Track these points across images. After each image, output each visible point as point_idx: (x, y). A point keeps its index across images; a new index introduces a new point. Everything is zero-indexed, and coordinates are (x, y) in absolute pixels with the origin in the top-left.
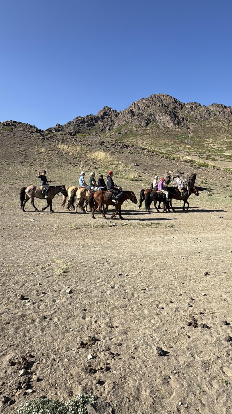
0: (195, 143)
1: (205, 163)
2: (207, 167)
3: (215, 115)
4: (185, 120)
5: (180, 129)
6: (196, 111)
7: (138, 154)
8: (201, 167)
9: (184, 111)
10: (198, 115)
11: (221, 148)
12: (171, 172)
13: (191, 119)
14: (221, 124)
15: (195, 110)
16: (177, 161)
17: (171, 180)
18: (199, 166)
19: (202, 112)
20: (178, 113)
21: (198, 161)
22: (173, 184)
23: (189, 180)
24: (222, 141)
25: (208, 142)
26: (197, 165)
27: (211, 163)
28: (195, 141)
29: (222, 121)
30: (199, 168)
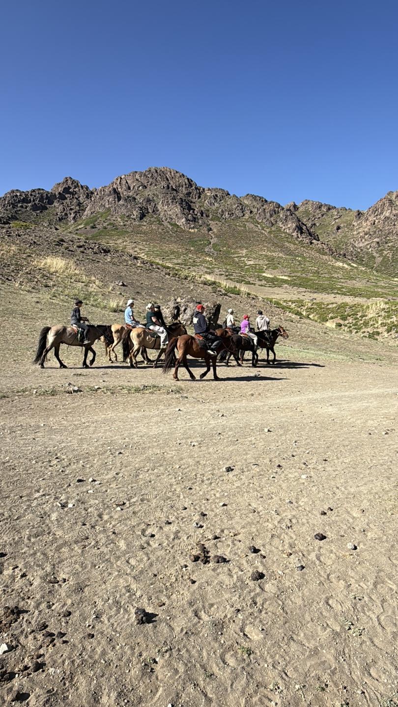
0: (220, 254)
1: (235, 287)
2: (239, 294)
3: (251, 212)
4: (204, 215)
5: (196, 230)
6: (222, 203)
7: (127, 265)
8: (228, 294)
9: (203, 200)
10: (225, 210)
11: (259, 265)
12: (181, 299)
13: (214, 214)
14: (260, 228)
15: (220, 201)
16: (191, 281)
17: (180, 312)
18: (226, 292)
19: (231, 205)
20: (194, 203)
21: (225, 284)
22: (184, 320)
23: (210, 314)
24: (261, 255)
25: (241, 255)
26: (222, 290)
27: (244, 288)
28: (220, 251)
29: (261, 222)
30: (225, 295)
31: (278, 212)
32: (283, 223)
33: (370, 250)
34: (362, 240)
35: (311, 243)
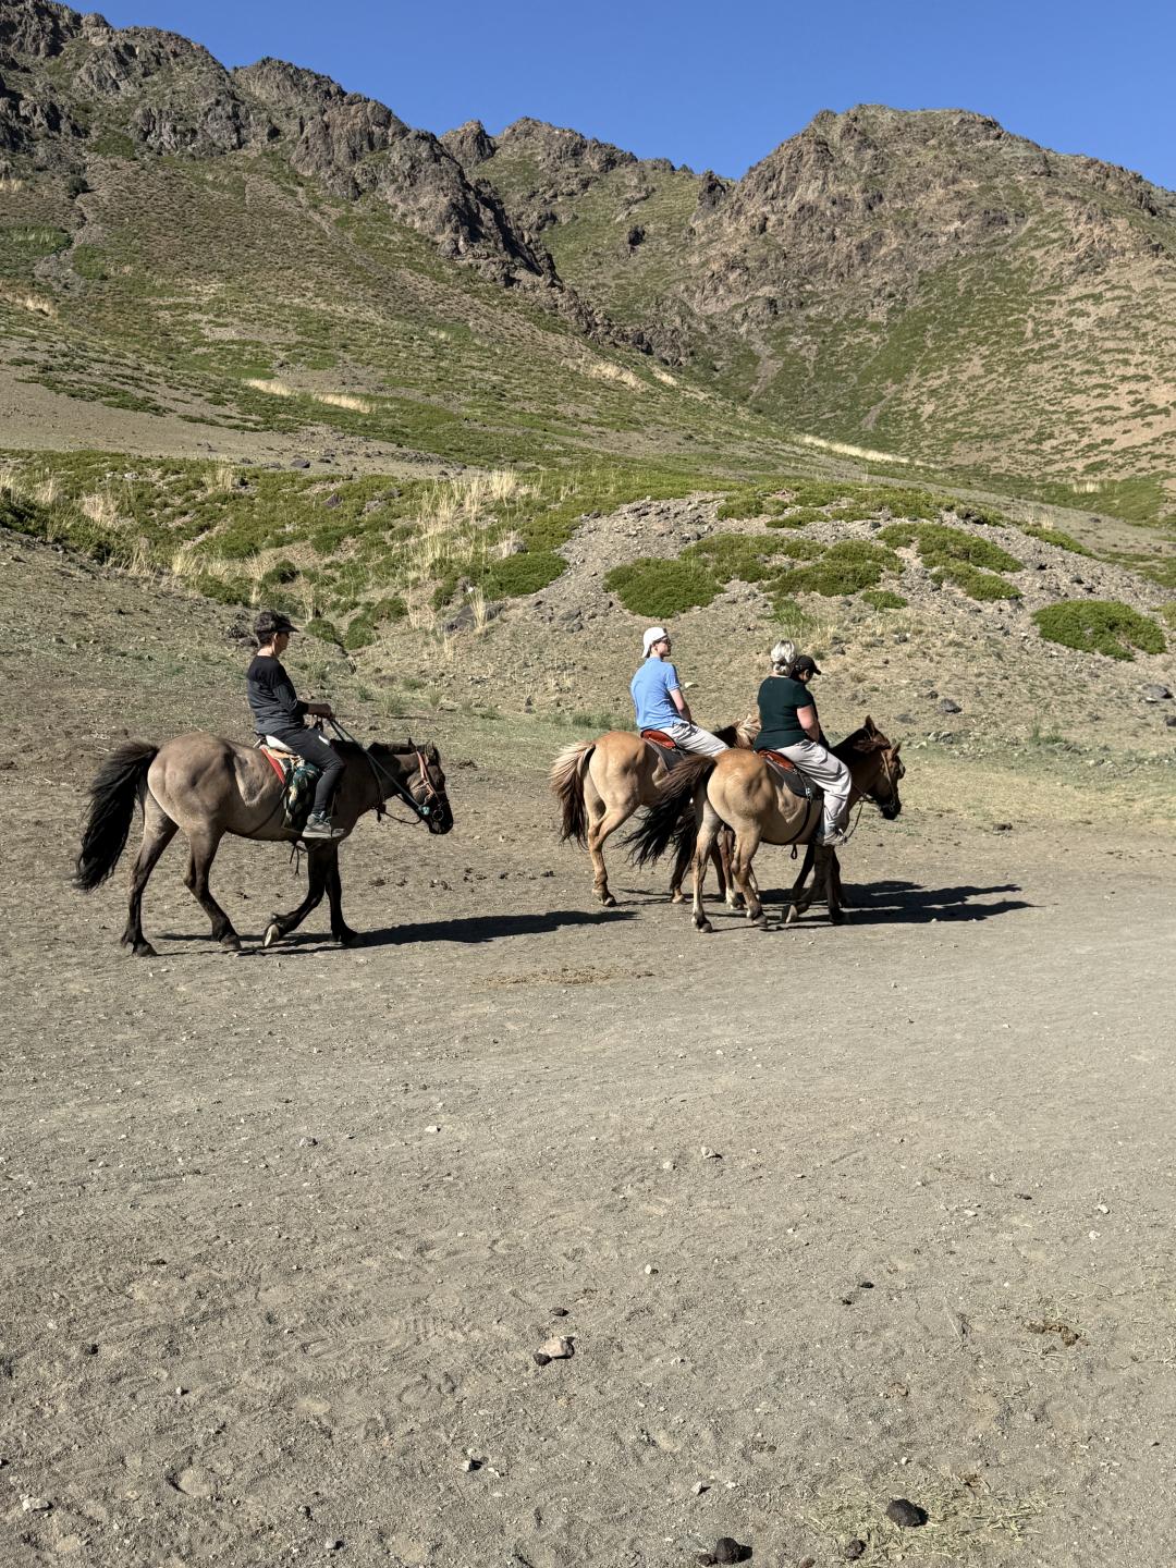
3: (274, 133)
4: (64, 126)
6: (155, 84)
9: (70, 65)
10: (160, 111)
13: (112, 127)
14: (304, 202)
15: (145, 75)
19: (192, 97)
20: (26, 70)
24: (282, 306)
28: (104, 278)
29: (309, 179)
31: (385, 141)
32: (400, 189)
33: (743, 330)
34: (716, 290)
35: (510, 281)
